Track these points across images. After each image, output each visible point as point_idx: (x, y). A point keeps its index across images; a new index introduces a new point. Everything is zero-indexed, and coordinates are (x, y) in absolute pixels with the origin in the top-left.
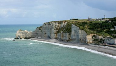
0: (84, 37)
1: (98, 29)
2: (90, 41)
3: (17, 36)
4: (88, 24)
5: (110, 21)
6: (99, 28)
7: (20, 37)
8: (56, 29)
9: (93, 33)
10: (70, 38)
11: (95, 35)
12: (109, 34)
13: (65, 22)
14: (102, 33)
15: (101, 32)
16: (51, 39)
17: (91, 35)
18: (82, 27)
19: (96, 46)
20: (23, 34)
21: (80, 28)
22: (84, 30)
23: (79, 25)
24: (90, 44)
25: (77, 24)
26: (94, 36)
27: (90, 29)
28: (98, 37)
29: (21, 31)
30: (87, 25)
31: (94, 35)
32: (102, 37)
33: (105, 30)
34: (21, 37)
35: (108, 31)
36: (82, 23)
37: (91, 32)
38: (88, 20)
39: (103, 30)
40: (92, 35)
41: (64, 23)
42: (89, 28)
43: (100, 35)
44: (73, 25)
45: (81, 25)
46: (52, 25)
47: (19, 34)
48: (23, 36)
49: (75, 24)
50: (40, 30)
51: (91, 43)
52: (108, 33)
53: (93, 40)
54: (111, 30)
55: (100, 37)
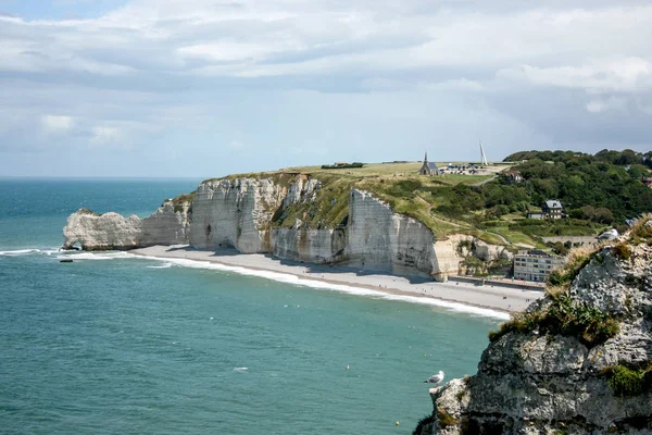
0: (419, 247)
1: (478, 213)
2: (447, 266)
3: (73, 239)
4: (427, 189)
5: (518, 178)
6: (479, 208)
7: (82, 242)
8: (267, 207)
9: (460, 232)
10: (340, 253)
11: (471, 238)
12: (529, 235)
13: (309, 176)
14: (497, 229)
15: (494, 225)
16: (239, 253)
17: (451, 237)
18: (402, 203)
19: (479, 287)
20: (97, 228)
21: (398, 207)
22: (413, 217)
23: (389, 192)
24: (450, 279)
25: (379, 188)
26: (465, 244)
27: (440, 210)
28: (487, 248)
29: (89, 216)
30: (424, 194)
31: (464, 238)
32: (501, 248)
33: (505, 218)
34: (88, 244)
35: (524, 224)
36: (401, 183)
37: (447, 226)
38: (424, 171)
39: (498, 216)
40: (458, 238)
41: (304, 182)
42: (435, 206)
43: (493, 240)
44: (363, 194)
45: (399, 195)
46: (244, 189)
47: (81, 232)
48: (99, 238)
49: (369, 190)
50: (182, 210)
51: (455, 275)
52: (525, 232)
53: (463, 263)
54: (534, 217)
55: (493, 250)
